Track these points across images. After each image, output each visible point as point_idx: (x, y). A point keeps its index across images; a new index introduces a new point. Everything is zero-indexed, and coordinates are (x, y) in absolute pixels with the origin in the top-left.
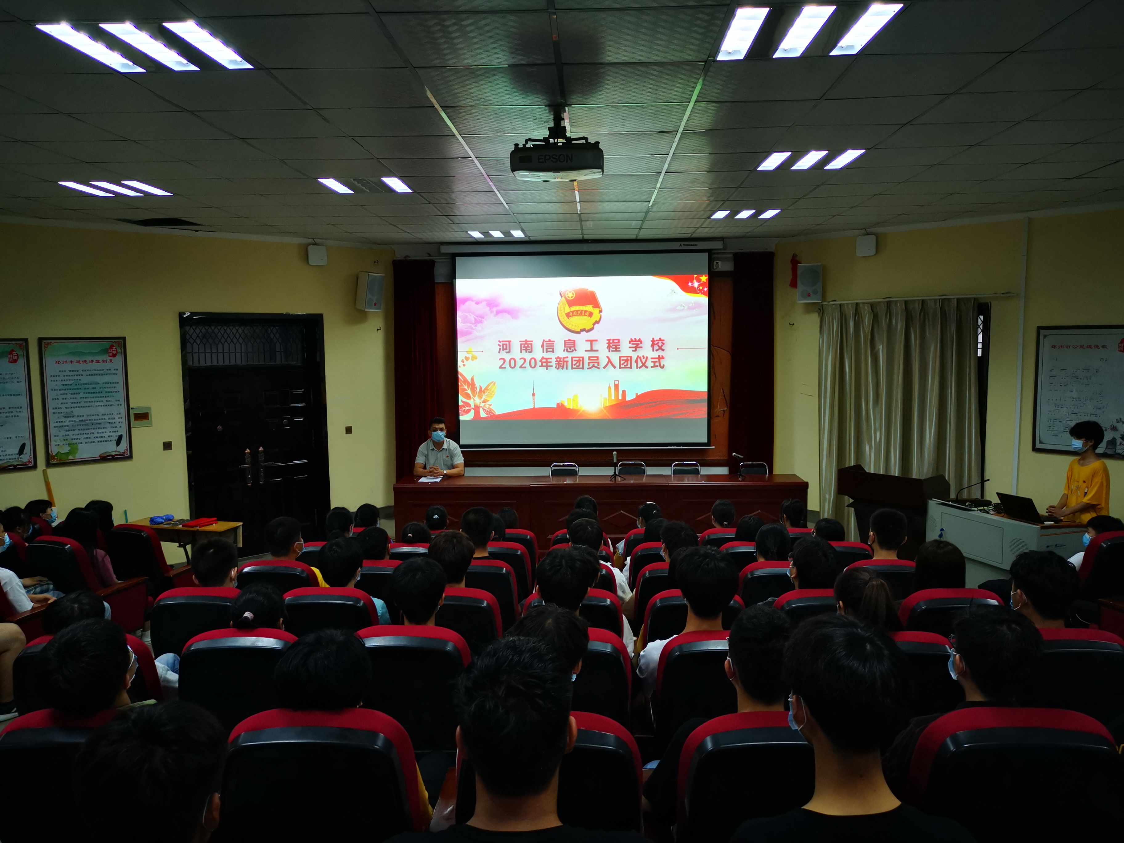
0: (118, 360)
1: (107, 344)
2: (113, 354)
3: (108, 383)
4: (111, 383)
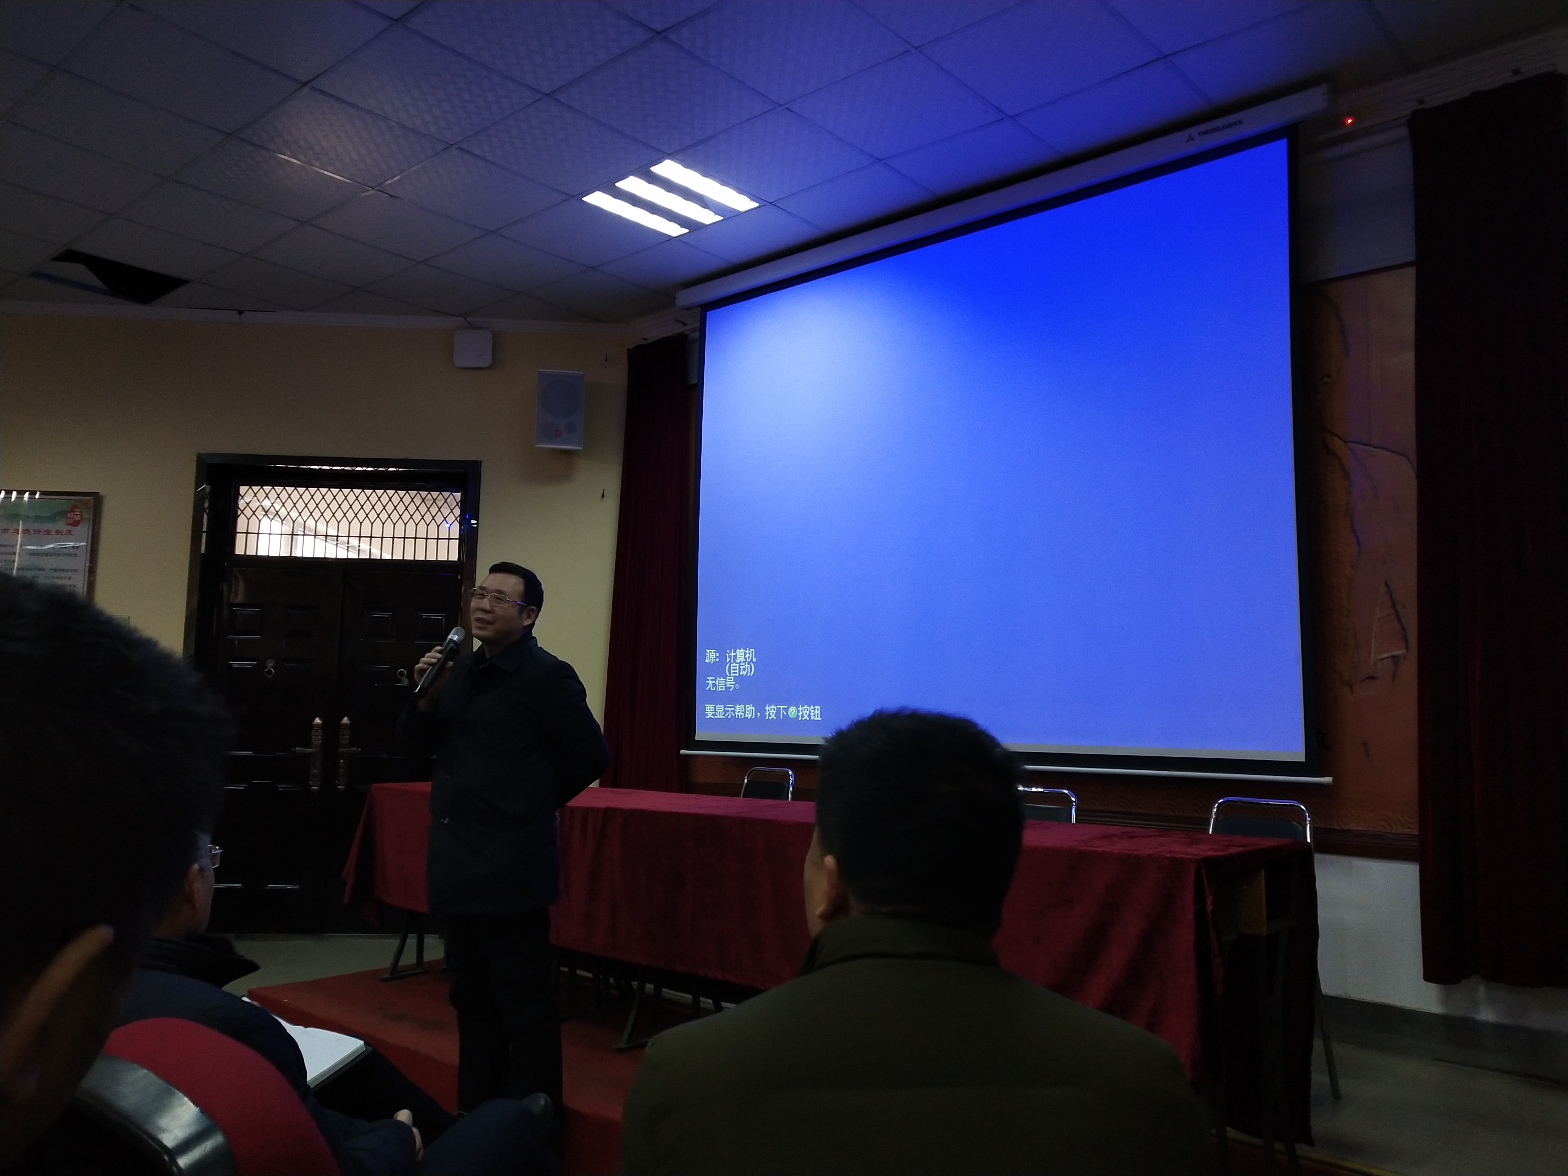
2: (73, 520)
3: (59, 570)
4: (63, 570)
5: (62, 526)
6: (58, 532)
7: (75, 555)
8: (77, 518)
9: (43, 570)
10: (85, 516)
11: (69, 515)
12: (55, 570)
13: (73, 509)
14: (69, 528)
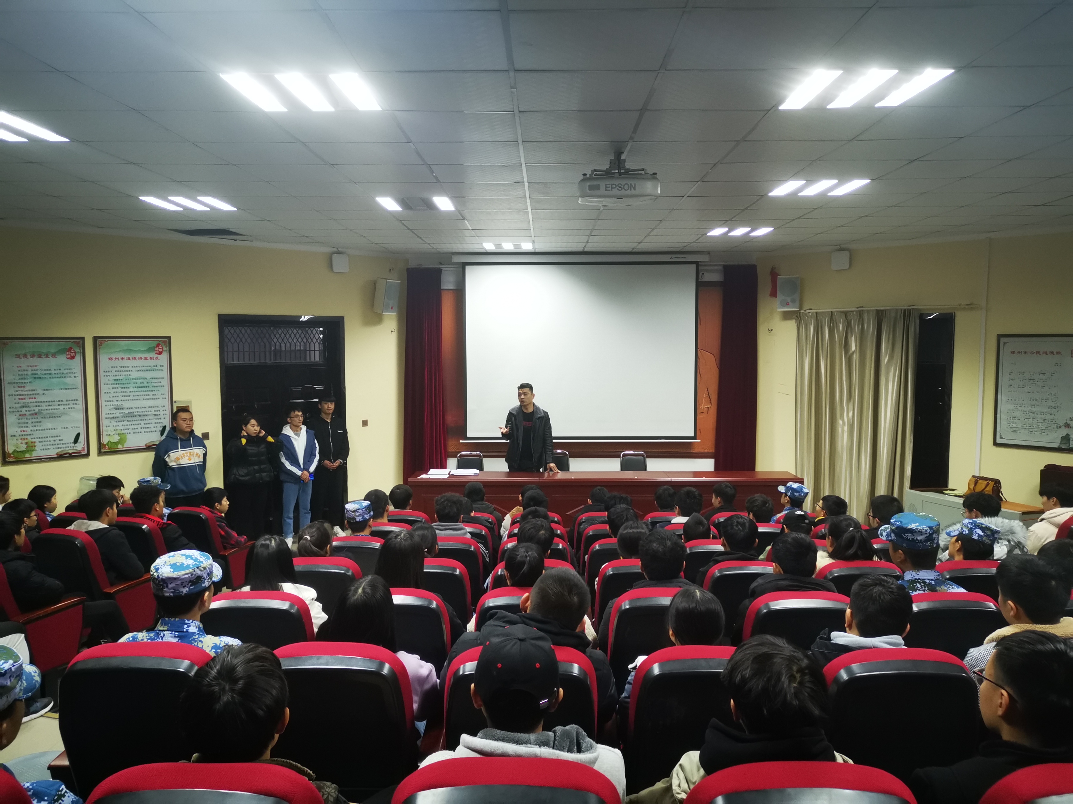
0: (164, 356)
1: (153, 343)
2: (159, 352)
3: (155, 378)
4: (157, 378)
5: (153, 355)
6: (151, 358)
7: (162, 370)
8: (161, 350)
9: (146, 379)
10: (165, 349)
11: (156, 349)
12: (153, 378)
13: (158, 345)
14: (157, 356)
